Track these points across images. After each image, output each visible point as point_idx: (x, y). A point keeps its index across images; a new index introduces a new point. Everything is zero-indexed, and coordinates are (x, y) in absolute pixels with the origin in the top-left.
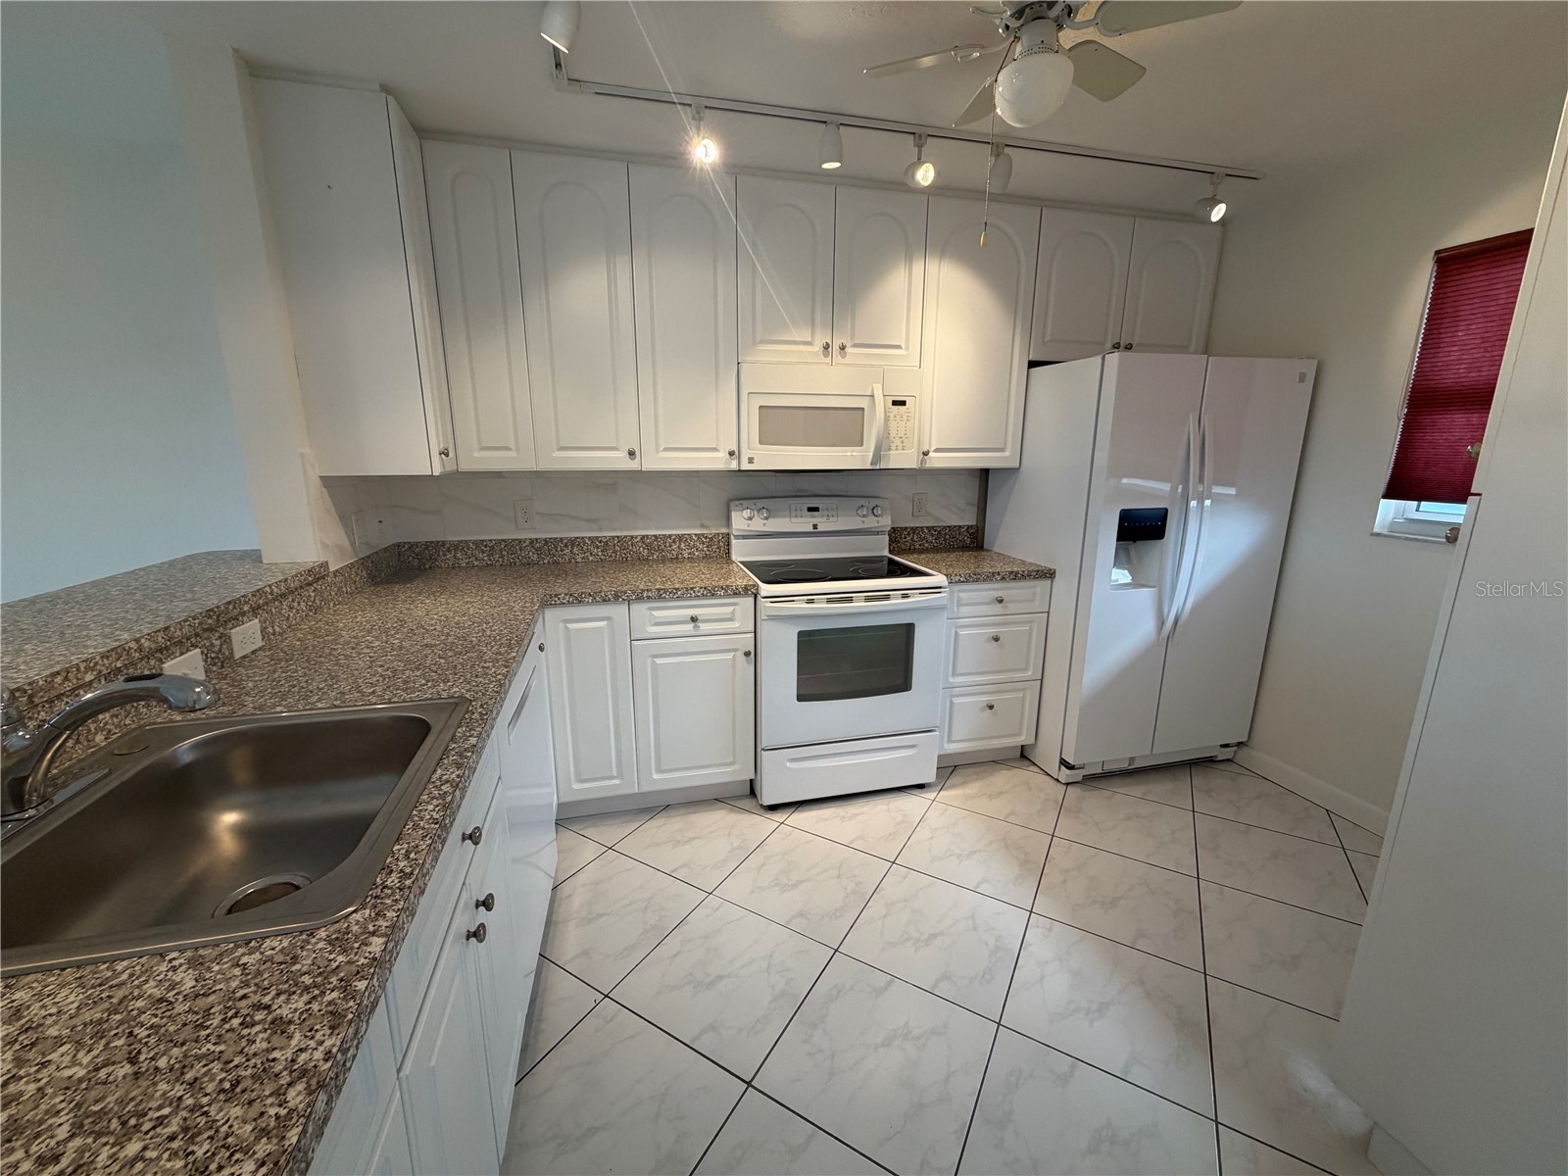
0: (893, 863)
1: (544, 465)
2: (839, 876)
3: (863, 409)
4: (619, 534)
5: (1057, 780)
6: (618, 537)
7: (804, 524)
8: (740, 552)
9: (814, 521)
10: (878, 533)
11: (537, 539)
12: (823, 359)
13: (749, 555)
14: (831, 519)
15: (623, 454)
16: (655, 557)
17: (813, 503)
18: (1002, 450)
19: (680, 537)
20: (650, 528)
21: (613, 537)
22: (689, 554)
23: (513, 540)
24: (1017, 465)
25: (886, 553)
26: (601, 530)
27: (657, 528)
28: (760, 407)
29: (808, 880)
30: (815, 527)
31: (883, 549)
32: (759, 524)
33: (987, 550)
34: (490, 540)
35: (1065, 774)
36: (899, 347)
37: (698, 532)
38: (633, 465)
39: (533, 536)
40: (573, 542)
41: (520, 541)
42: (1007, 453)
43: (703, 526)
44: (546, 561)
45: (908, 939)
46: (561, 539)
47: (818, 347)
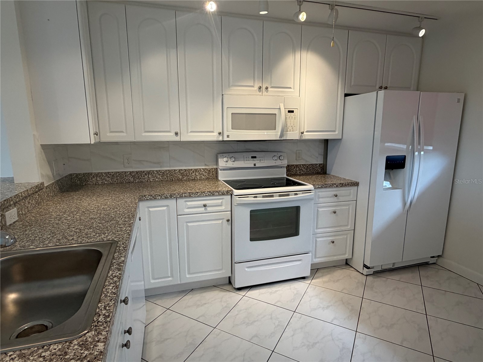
0: (295, 312)
1: (139, 139)
2: (271, 318)
3: (276, 114)
4: (169, 169)
5: (362, 274)
6: (168, 170)
7: (250, 163)
8: (222, 176)
9: (254, 162)
10: (281, 167)
11: (133, 172)
12: (258, 93)
13: (227, 177)
14: (262, 161)
15: (173, 134)
16: (185, 179)
17: (254, 154)
18: (334, 131)
19: (196, 170)
20: (182, 166)
21: (167, 170)
22: (200, 177)
23: (122, 172)
24: (340, 137)
25: (285, 176)
26: (161, 167)
27: (186, 166)
28: (232, 113)
29: (257, 321)
30: (255, 165)
31: (284, 174)
32: (230, 164)
33: (328, 174)
34: (112, 172)
35: (366, 271)
36: (290, 88)
37: (204, 168)
38: (177, 139)
39: (131, 170)
40: (149, 173)
41: (125, 172)
42: (337, 133)
43: (206, 165)
44: (137, 181)
45: (304, 345)
46: (144, 172)
47: (256, 88)
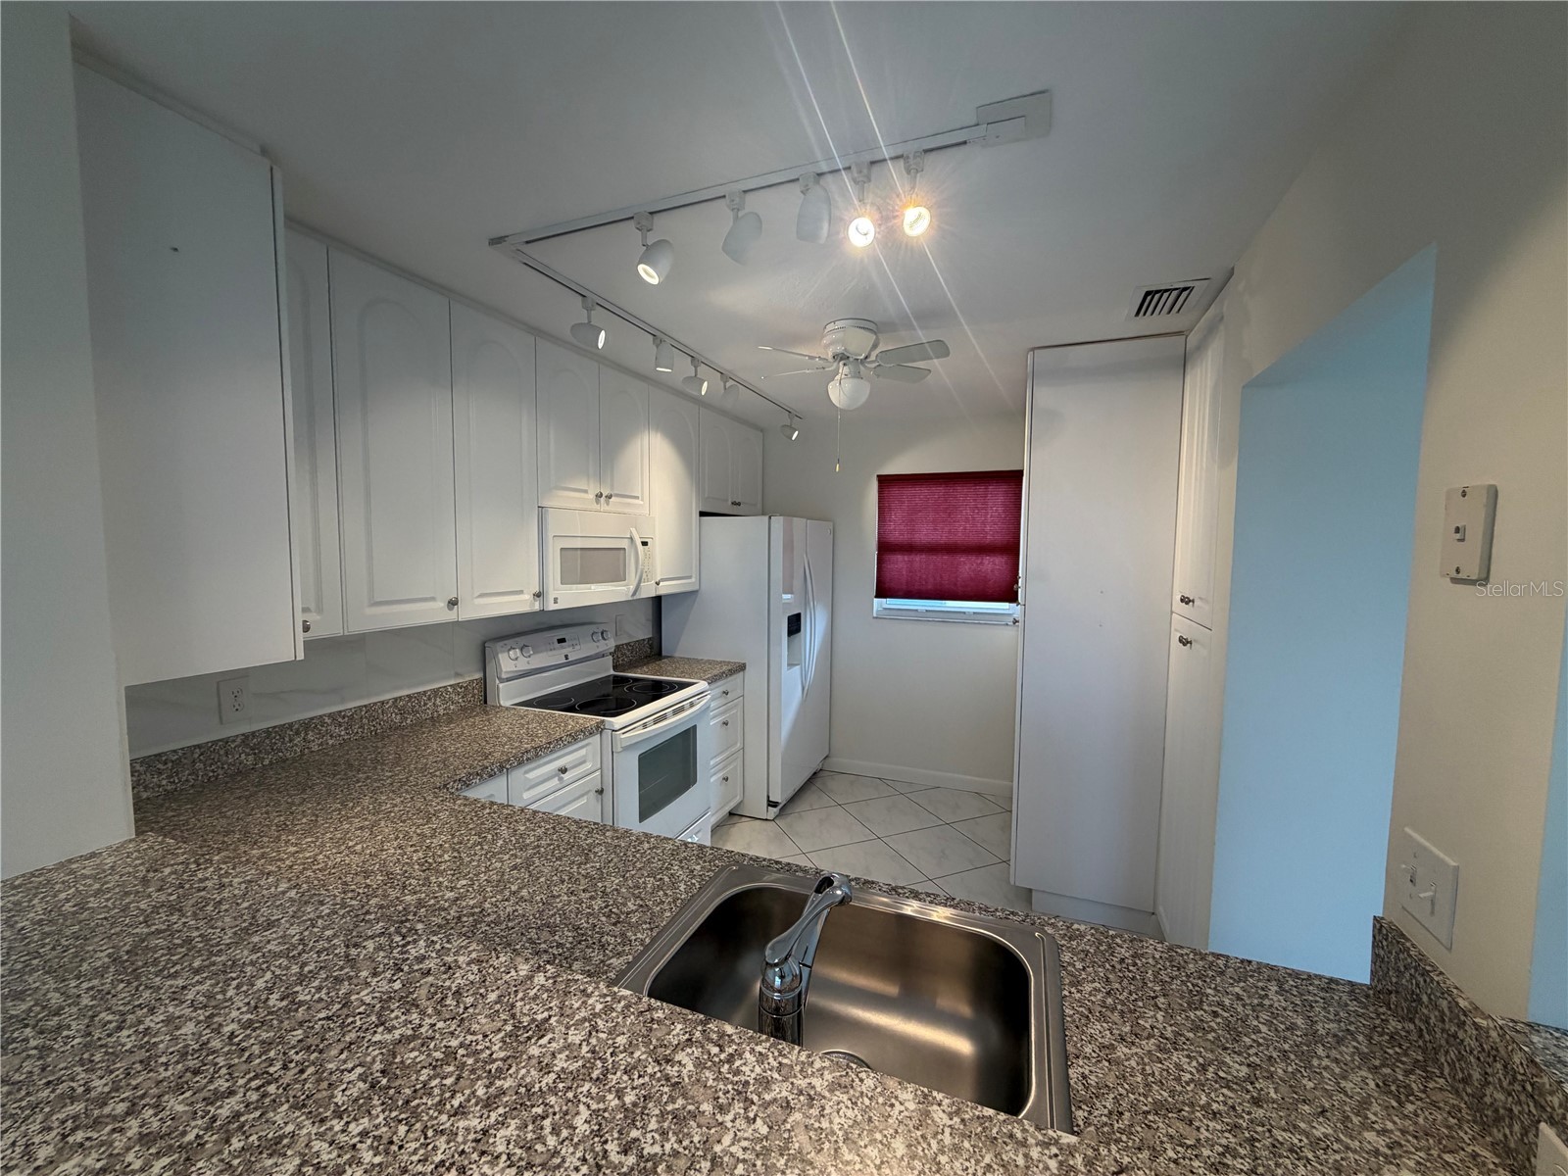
3: (624, 549)
4: (366, 702)
5: (766, 820)
6: (365, 706)
7: (555, 657)
8: (507, 695)
9: (565, 651)
10: (603, 656)
11: (254, 733)
12: (596, 506)
13: (521, 696)
14: (578, 647)
15: (442, 604)
16: (409, 721)
17: (561, 634)
18: (690, 577)
19: (436, 692)
20: (401, 688)
21: (360, 708)
22: (445, 710)
23: (215, 743)
24: (696, 588)
25: (612, 672)
26: (343, 701)
27: (409, 687)
28: (562, 549)
30: (566, 657)
31: (608, 670)
32: (523, 664)
33: (667, 657)
34: (175, 751)
36: (637, 498)
37: (452, 682)
38: (451, 616)
39: (246, 729)
40: (307, 725)
41: (226, 741)
42: (693, 580)
43: (457, 675)
44: (266, 762)
46: (291, 725)
47: (591, 496)
